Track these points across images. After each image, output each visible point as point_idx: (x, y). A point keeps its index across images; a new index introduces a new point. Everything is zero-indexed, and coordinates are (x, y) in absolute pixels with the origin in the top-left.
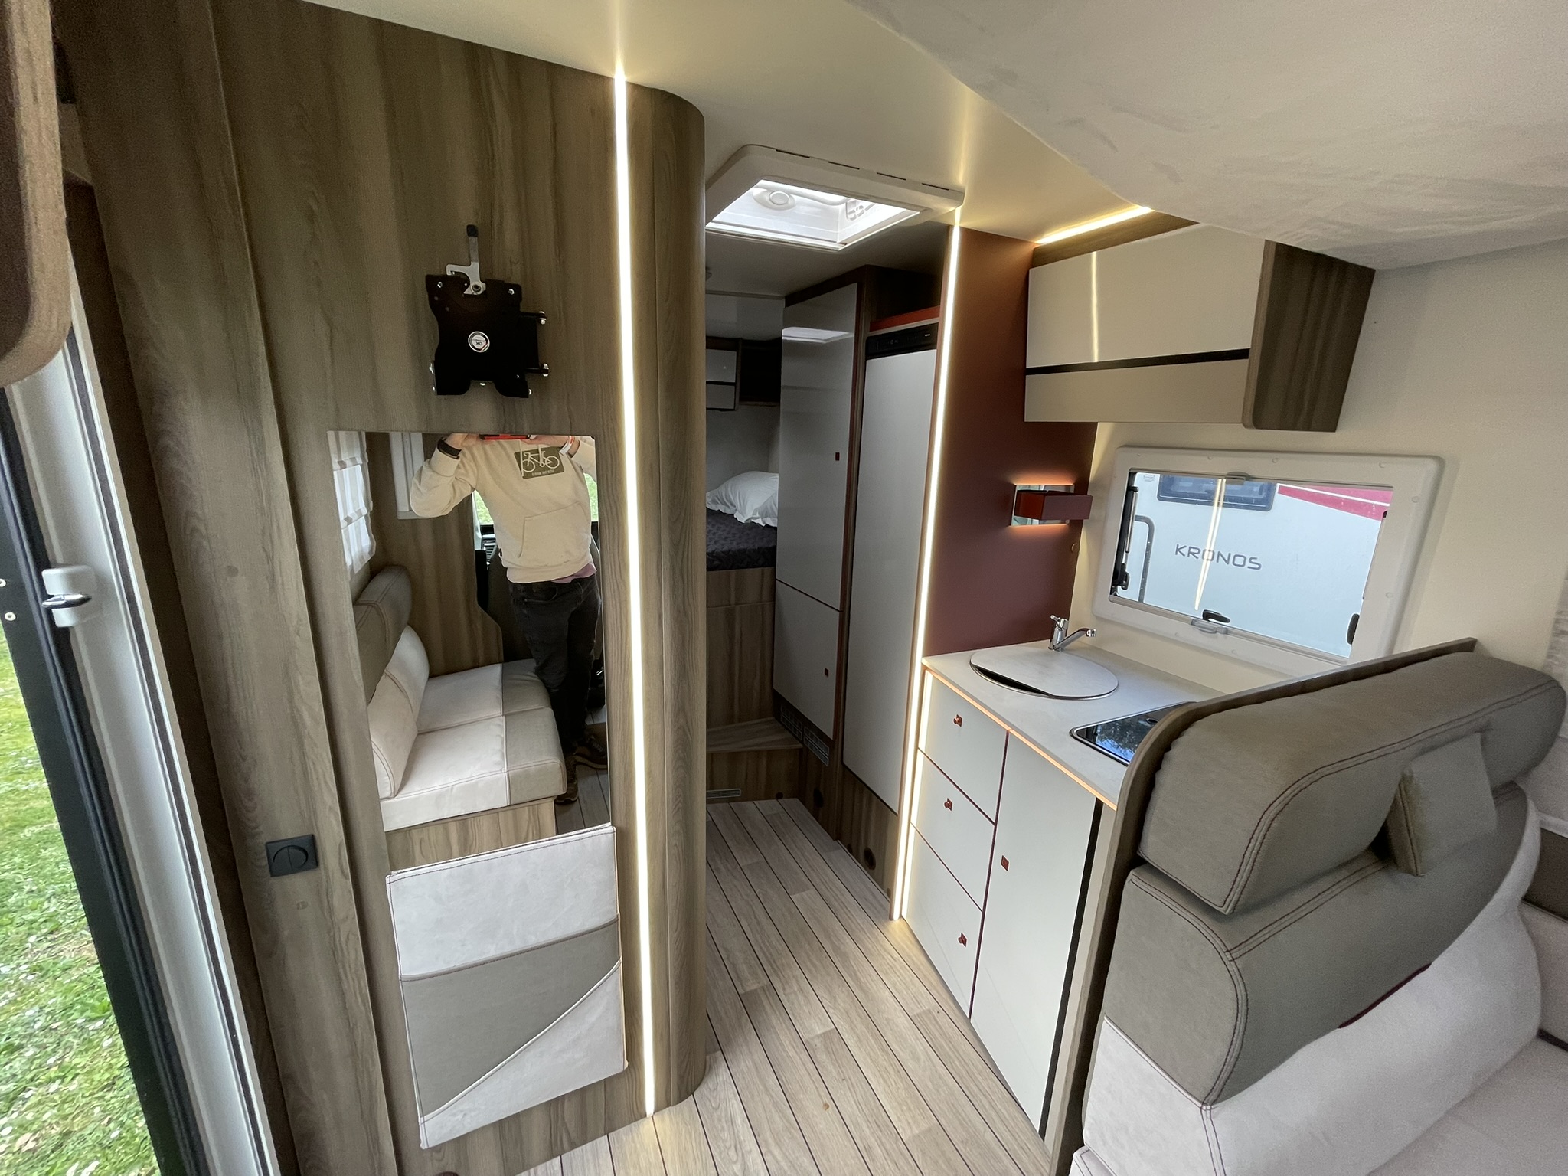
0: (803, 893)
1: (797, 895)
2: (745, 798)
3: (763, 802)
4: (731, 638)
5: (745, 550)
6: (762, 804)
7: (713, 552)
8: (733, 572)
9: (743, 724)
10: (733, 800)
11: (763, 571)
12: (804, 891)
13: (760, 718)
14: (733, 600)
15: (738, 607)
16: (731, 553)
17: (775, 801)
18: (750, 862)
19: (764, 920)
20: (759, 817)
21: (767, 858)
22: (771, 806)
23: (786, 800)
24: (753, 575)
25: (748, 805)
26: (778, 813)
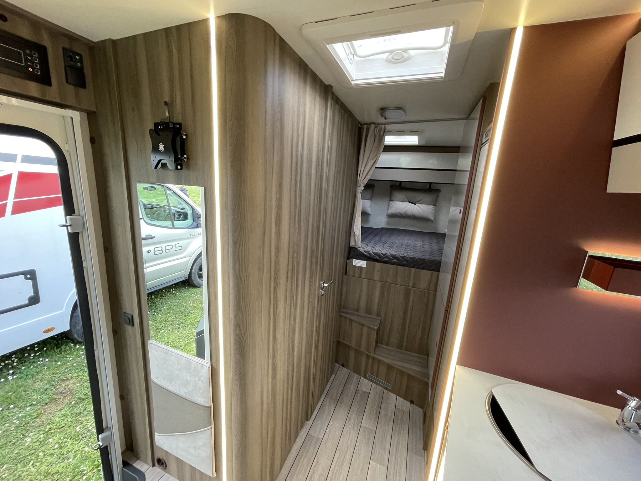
0: (379, 465)
1: (374, 464)
2: (393, 391)
3: (401, 399)
4: (407, 304)
5: (424, 259)
6: (400, 400)
7: (405, 257)
8: (413, 270)
9: (408, 352)
10: (387, 389)
11: (432, 274)
12: (380, 464)
13: (418, 354)
14: (411, 285)
15: (413, 289)
16: (415, 259)
17: (409, 403)
18: (367, 426)
19: (346, 464)
20: (393, 406)
21: (377, 431)
22: (404, 404)
23: (415, 406)
24: (425, 275)
25: (393, 397)
26: (404, 411)
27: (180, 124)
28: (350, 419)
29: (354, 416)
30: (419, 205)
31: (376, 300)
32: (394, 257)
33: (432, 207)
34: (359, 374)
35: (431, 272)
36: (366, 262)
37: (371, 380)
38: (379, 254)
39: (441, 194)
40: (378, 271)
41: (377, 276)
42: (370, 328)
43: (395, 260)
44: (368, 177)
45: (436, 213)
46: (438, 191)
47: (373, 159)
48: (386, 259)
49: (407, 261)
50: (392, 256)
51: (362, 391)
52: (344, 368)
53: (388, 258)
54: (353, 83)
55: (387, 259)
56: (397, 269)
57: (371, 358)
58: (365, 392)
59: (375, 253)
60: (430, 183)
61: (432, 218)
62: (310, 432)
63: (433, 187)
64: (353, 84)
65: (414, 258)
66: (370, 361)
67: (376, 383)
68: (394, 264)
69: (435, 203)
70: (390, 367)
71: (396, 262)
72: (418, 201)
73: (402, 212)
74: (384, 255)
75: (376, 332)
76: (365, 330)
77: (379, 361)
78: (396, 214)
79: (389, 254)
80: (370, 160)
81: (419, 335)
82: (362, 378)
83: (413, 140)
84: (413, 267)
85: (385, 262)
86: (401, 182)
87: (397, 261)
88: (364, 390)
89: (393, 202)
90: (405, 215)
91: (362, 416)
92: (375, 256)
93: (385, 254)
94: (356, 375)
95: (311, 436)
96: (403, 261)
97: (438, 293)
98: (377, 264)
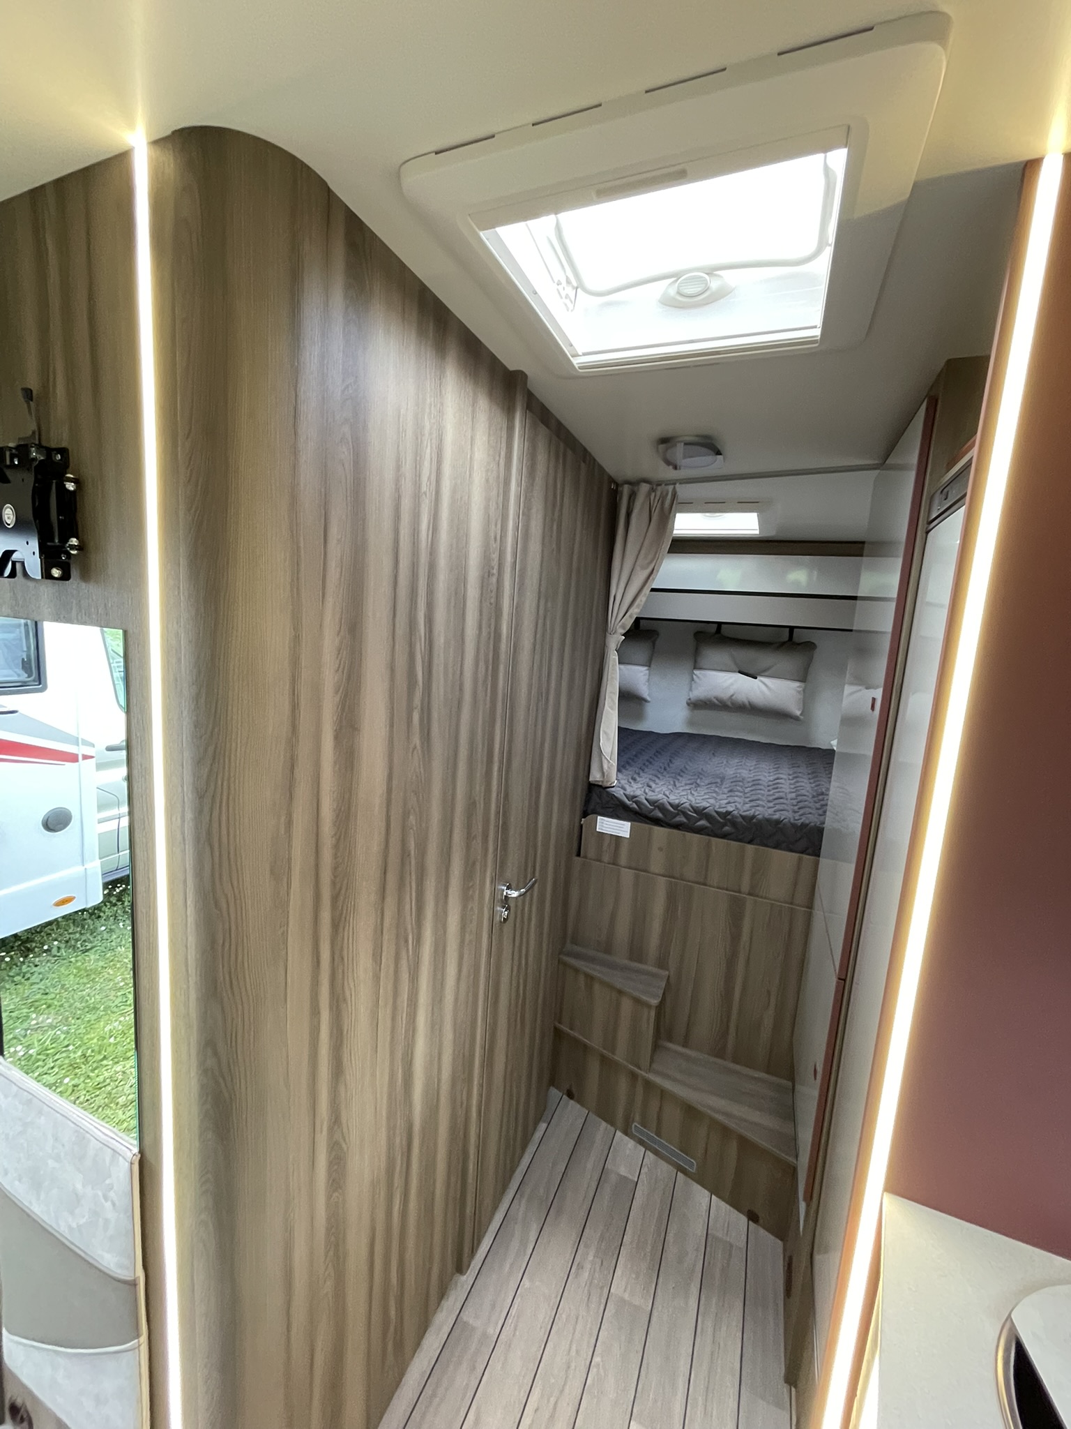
2: (701, 1180)
3: (724, 1206)
4: (735, 938)
5: (778, 822)
6: (721, 1208)
7: (729, 813)
8: (750, 849)
9: (738, 1067)
10: (684, 1171)
11: (800, 860)
13: (768, 1072)
14: (745, 886)
15: (750, 900)
16: (754, 820)
17: (744, 1219)
20: (700, 1230)
22: (730, 1222)
23: (762, 1232)
24: (782, 861)
25: (701, 1196)
26: (731, 1246)
27: (63, 451)
28: (580, 1267)
29: (591, 1258)
30: (762, 679)
31: (656, 927)
32: (701, 813)
33: (797, 684)
34: (611, 1122)
35: (796, 855)
36: (630, 823)
37: (641, 1142)
38: (663, 804)
39: (817, 654)
40: (660, 849)
41: (657, 863)
42: (637, 1001)
43: (703, 822)
44: (635, 612)
45: (808, 699)
46: (810, 646)
47: (644, 568)
48: (681, 819)
49: (733, 823)
50: (696, 810)
51: (619, 1175)
52: (572, 1102)
53: (685, 814)
54: (576, 362)
55: (683, 819)
56: (708, 845)
57: (640, 1082)
58: (625, 1177)
59: (652, 803)
60: (792, 629)
61: (798, 713)
62: (464, 1316)
63: (799, 636)
64: (577, 366)
65: (754, 817)
66: (640, 1090)
67: (656, 1153)
68: (700, 831)
69: (803, 676)
70: (691, 1112)
71: (706, 828)
72: (765, 671)
73: (725, 695)
74: (676, 807)
75: (653, 1013)
76: (626, 1005)
77: (663, 1093)
78: (710, 701)
79: (687, 805)
80: (638, 568)
81: (768, 1022)
82: (619, 1134)
83: (745, 524)
84: (750, 842)
85: (678, 826)
86: (720, 624)
87: (708, 825)
88: (623, 1171)
89: (703, 672)
90: (733, 704)
91: (614, 1262)
92: (653, 810)
93: (678, 806)
94: (604, 1124)
95: (466, 1324)
96: (725, 824)
97: (818, 914)
98: (659, 831)
